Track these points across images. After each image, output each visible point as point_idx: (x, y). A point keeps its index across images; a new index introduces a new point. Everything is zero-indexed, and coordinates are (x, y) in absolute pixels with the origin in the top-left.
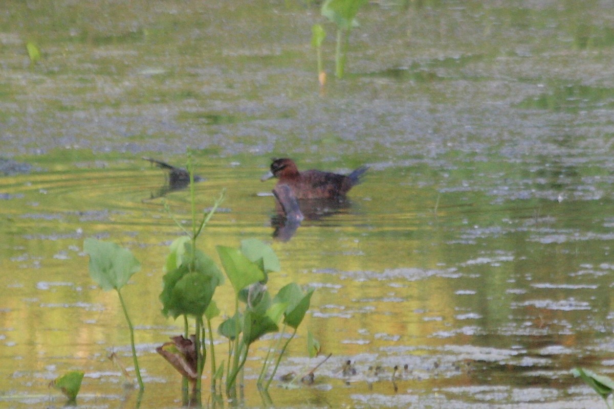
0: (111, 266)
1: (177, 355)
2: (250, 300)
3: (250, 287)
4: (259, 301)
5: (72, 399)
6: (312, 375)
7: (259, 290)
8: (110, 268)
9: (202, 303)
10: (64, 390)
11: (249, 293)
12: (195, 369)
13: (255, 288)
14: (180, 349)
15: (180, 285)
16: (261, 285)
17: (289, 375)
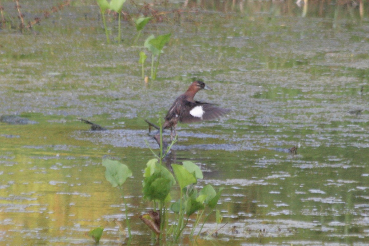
0: (116, 173)
1: (150, 221)
2: (188, 193)
3: (188, 186)
4: (192, 194)
5: (97, 242)
6: (217, 233)
7: (192, 188)
8: (116, 175)
9: (165, 194)
10: (93, 237)
11: (187, 189)
12: (159, 228)
13: (191, 187)
14: (152, 217)
15: (154, 184)
16: (193, 185)
17: (205, 233)
